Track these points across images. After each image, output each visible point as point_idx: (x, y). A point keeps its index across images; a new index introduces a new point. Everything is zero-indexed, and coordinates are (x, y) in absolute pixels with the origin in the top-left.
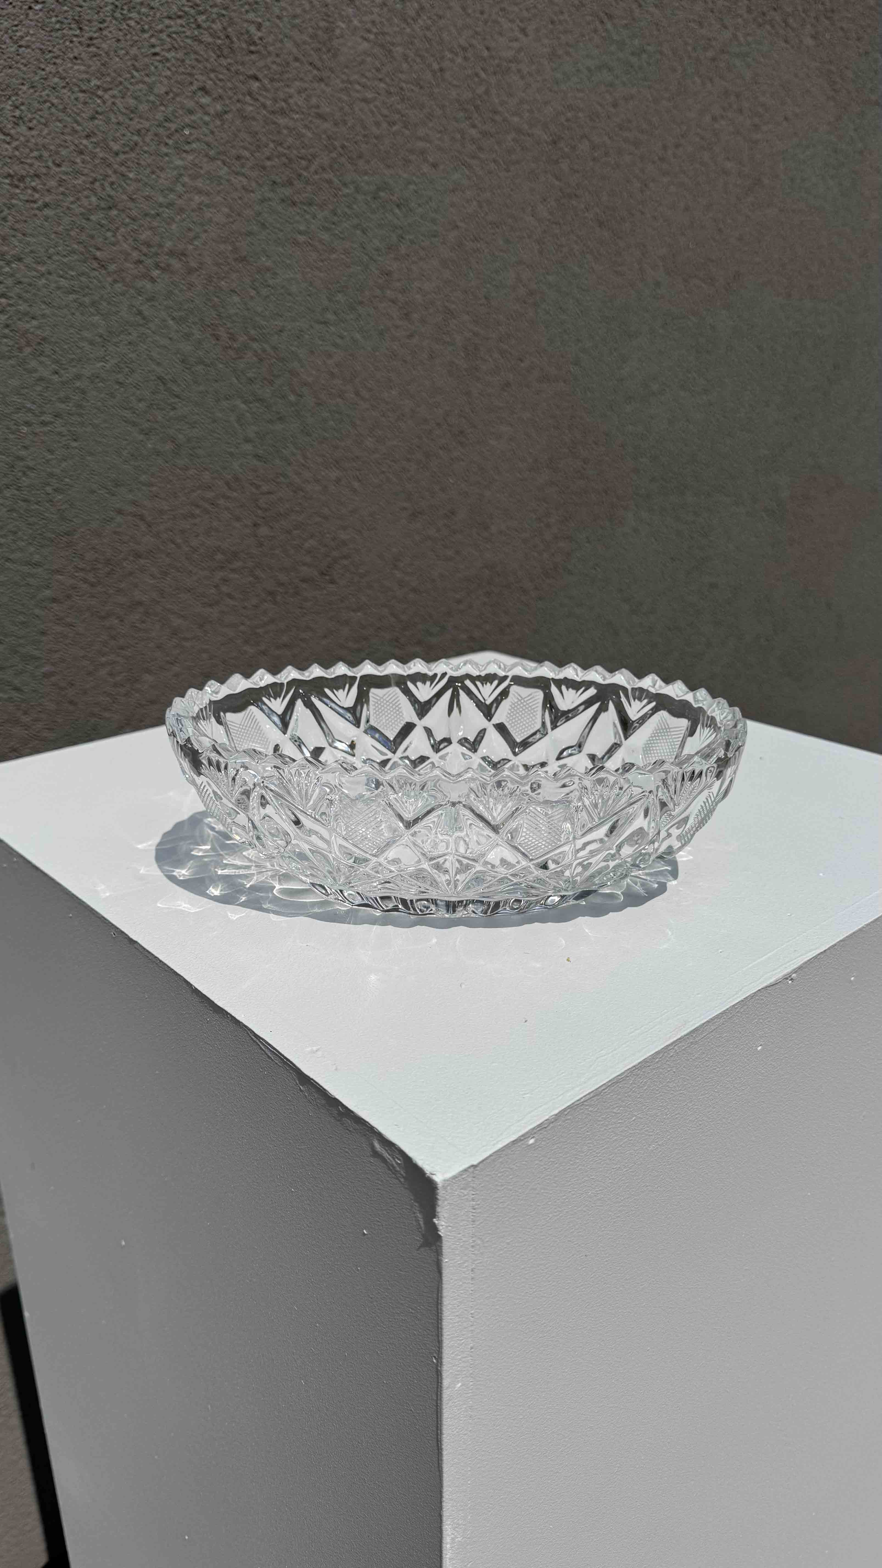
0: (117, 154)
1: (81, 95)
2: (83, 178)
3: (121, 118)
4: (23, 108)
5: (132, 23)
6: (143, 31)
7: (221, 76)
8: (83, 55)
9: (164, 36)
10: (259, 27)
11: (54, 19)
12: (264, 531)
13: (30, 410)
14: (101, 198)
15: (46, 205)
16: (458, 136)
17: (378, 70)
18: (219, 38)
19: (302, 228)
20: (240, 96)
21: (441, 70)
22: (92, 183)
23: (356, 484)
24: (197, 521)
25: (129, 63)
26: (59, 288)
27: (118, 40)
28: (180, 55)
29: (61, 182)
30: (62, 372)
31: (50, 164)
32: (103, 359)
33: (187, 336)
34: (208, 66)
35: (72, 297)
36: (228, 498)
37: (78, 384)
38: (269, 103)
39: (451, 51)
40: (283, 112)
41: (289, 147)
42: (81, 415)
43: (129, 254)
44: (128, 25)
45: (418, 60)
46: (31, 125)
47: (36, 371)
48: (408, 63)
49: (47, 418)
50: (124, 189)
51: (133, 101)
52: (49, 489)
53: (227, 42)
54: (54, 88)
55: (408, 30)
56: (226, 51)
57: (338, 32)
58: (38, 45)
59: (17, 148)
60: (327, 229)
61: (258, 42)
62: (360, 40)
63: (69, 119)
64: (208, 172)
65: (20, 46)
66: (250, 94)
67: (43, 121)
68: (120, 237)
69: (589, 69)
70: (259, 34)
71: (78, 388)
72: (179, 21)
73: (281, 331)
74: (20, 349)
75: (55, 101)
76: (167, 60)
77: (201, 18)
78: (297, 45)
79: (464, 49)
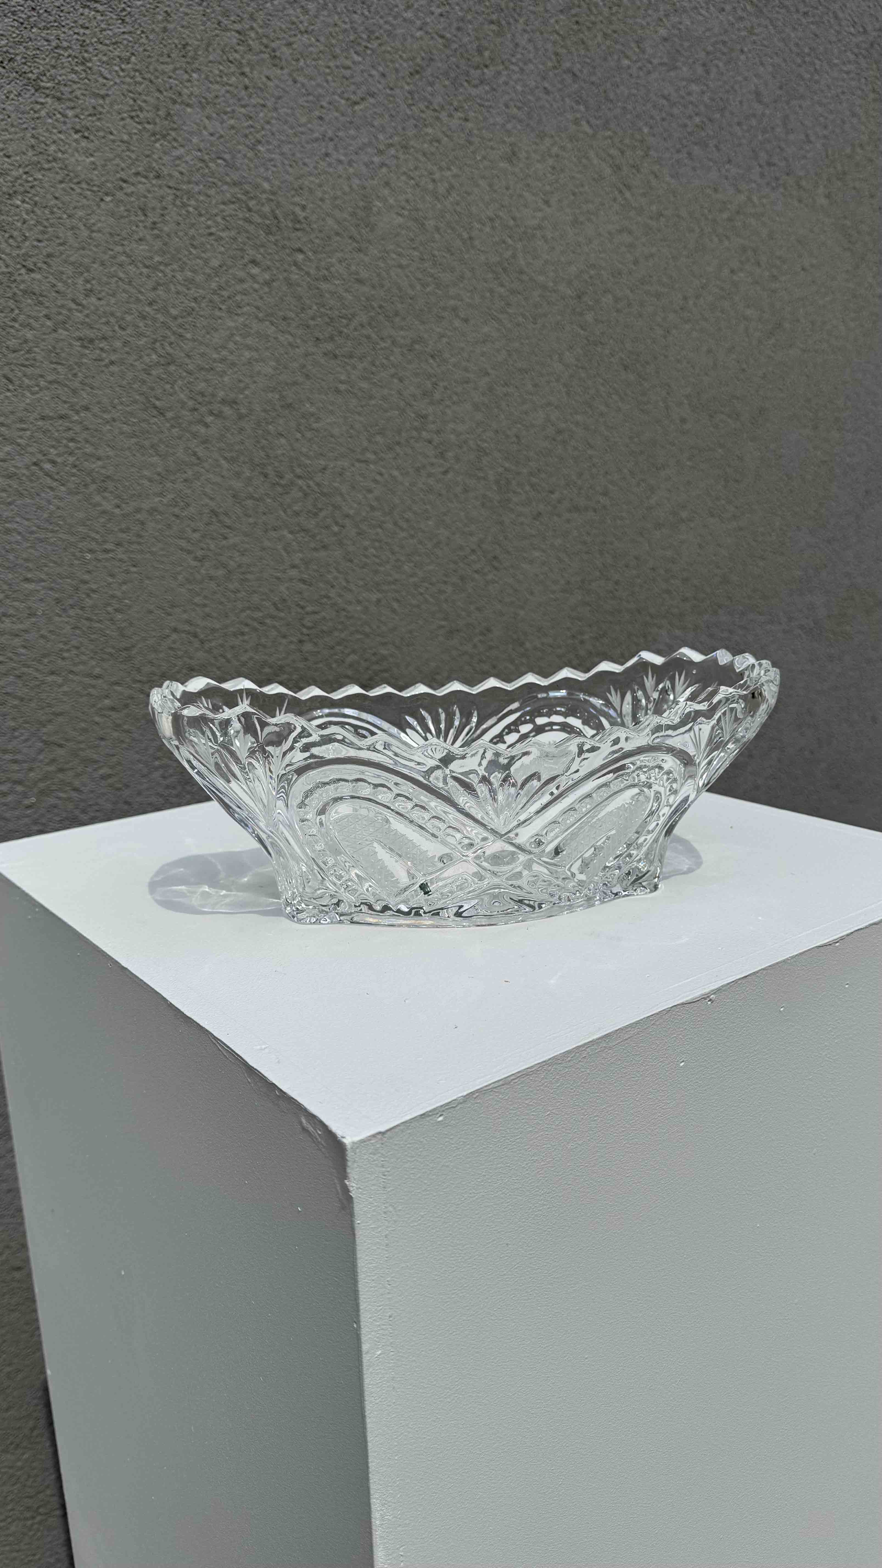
0: (175, 318)
1: (145, 271)
2: (145, 339)
3: (180, 288)
4: (94, 282)
5: (191, 209)
6: (200, 215)
7: (270, 251)
8: (148, 237)
9: (219, 219)
10: (304, 208)
11: (122, 208)
12: (308, 647)
13: (93, 539)
14: (160, 356)
15: (112, 363)
16: (488, 294)
17: (412, 240)
18: (268, 219)
19: (342, 378)
20: (286, 266)
21: (471, 238)
22: (154, 343)
23: (395, 605)
24: (246, 638)
25: (188, 242)
26: (122, 433)
27: (179, 224)
28: (233, 233)
29: (126, 343)
30: (124, 505)
31: (117, 328)
32: (161, 494)
33: (238, 475)
34: (258, 243)
35: (134, 440)
36: (273, 617)
37: (138, 516)
38: (312, 272)
39: (480, 221)
40: (325, 279)
41: (331, 309)
42: (139, 543)
43: (185, 403)
44: (187, 211)
45: (449, 231)
46: (100, 296)
47: (100, 505)
48: (440, 234)
49: (108, 546)
50: (181, 347)
51: (189, 273)
52: (110, 609)
53: (276, 221)
54: (121, 265)
55: (439, 206)
56: (274, 229)
57: (375, 209)
58: (108, 230)
59: (87, 316)
60: (365, 378)
61: (303, 221)
62: (395, 216)
63: (134, 291)
64: (258, 332)
65: (93, 231)
66: (296, 264)
67: (110, 292)
68: (177, 388)
69: (610, 233)
70: (304, 214)
71: (138, 520)
72: (232, 206)
73: (324, 469)
74: (86, 486)
75: (122, 275)
76: (221, 238)
77: (252, 203)
78: (339, 223)
79: (491, 220)
